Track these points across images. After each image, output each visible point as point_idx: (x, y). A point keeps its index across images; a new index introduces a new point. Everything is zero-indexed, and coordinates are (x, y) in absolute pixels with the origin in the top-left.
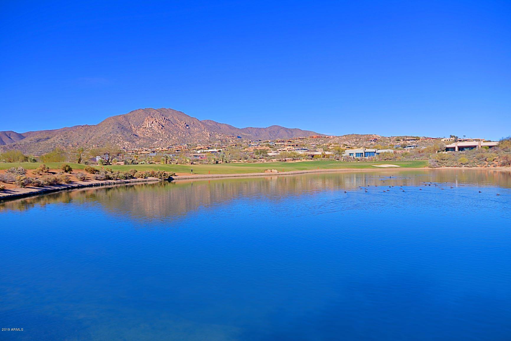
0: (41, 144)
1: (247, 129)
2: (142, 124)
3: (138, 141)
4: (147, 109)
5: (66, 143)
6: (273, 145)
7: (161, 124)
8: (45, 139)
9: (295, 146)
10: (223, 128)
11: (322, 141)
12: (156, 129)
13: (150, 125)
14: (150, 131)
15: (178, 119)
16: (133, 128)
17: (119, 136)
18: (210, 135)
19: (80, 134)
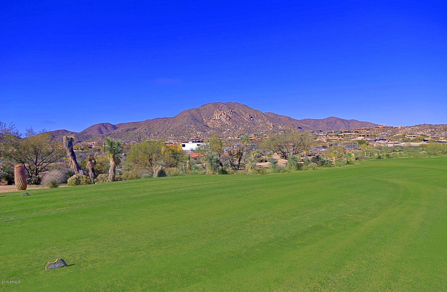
0: (129, 133)
1: (305, 120)
2: (212, 116)
3: (209, 131)
4: (216, 102)
5: (149, 133)
6: (342, 135)
7: (228, 116)
8: (133, 129)
9: (366, 136)
10: (282, 119)
11: (390, 131)
12: (224, 120)
13: (219, 117)
14: (219, 123)
15: (244, 112)
16: (204, 119)
17: (193, 126)
18: (273, 125)
19: (160, 125)
